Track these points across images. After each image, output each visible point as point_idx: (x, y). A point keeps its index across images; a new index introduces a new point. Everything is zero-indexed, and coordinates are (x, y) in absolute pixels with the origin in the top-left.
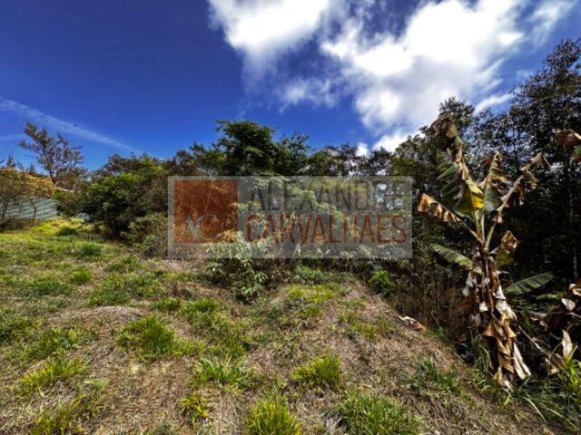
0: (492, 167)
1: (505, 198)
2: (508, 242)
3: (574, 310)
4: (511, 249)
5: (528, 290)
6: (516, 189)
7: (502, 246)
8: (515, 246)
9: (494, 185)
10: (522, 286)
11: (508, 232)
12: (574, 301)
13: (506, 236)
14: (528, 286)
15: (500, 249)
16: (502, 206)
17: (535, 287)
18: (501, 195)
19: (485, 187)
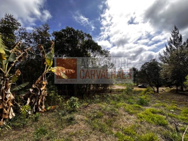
0: (16, 46)
1: (17, 58)
2: (17, 73)
3: (32, 92)
4: (18, 75)
5: (21, 88)
6: (22, 56)
7: (15, 74)
8: (20, 74)
9: (15, 53)
10: (19, 87)
11: (18, 70)
12: (33, 89)
13: (17, 71)
14: (21, 87)
15: (14, 75)
16: (16, 60)
17: (23, 87)
18: (17, 57)
19: (11, 52)
